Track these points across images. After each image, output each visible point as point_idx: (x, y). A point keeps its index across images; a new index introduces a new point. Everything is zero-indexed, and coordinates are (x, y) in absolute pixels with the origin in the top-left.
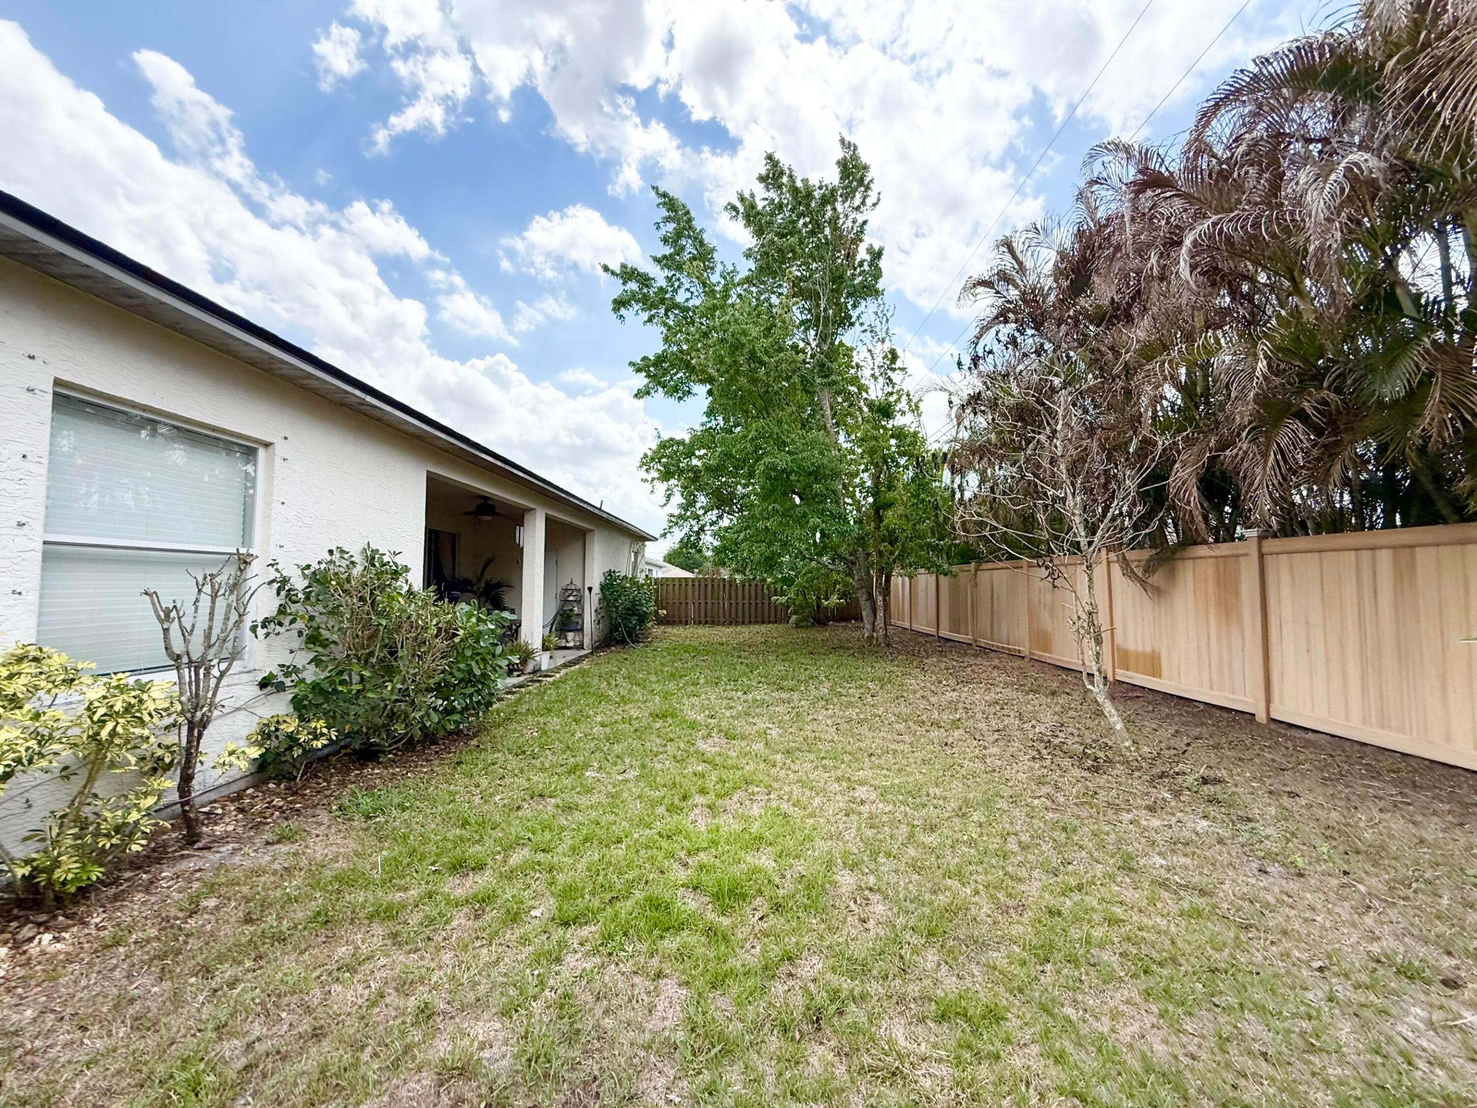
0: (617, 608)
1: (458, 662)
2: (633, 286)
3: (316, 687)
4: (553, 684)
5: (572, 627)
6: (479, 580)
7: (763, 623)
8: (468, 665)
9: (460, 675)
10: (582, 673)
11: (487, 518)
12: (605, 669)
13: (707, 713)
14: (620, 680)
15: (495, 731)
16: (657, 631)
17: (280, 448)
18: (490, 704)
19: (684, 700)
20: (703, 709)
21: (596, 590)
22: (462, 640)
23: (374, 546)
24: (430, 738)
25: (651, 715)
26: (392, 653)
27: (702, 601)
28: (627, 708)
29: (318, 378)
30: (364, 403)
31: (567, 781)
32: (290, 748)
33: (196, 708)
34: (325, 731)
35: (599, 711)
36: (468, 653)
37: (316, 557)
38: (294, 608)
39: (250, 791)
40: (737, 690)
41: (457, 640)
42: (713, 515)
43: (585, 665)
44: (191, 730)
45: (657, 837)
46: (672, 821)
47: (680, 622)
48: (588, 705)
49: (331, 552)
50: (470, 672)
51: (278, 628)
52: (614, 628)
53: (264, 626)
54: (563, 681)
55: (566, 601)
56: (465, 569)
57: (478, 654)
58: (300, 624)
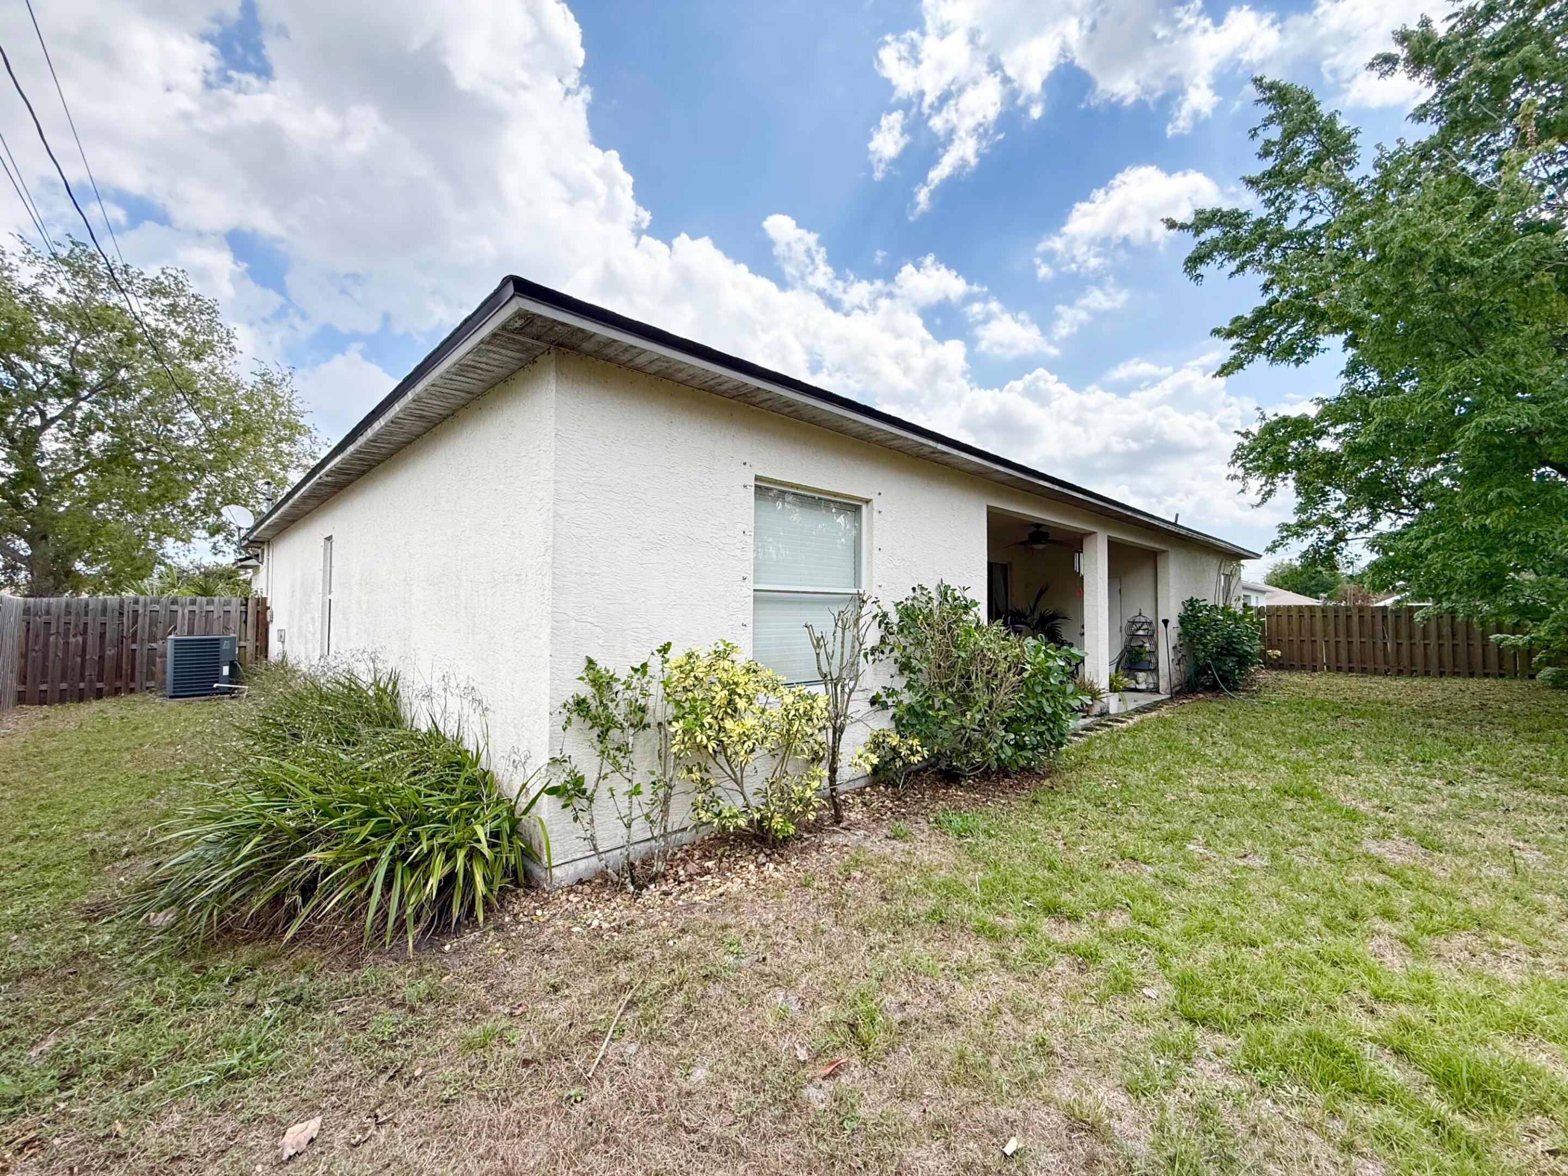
0: (1206, 645)
1: (1028, 697)
2: (1213, 233)
3: (910, 709)
4: (1127, 731)
5: (1143, 665)
6: (1032, 612)
7: (1472, 675)
8: (1039, 702)
9: (1030, 712)
10: (1164, 722)
11: (1041, 546)
12: (1195, 720)
13: (1376, 802)
14: (1218, 737)
15: (1067, 775)
16: (1265, 676)
17: (877, 504)
18: (1060, 744)
19: (1330, 777)
20: (1367, 795)
21: (1174, 622)
22: (1031, 676)
23: (946, 583)
24: (1004, 771)
25: (1275, 789)
26: (968, 684)
27: (1342, 639)
28: (1235, 774)
29: (901, 437)
30: (935, 451)
31: (1162, 849)
32: (893, 759)
33: (837, 716)
34: (919, 749)
35: (1194, 772)
36: (1039, 689)
37: (904, 594)
38: (891, 639)
39: (868, 789)
40: (1432, 777)
41: (1026, 675)
42: (1361, 516)
43: (1164, 712)
44: (834, 733)
45: (1314, 957)
46: (1339, 944)
47: (1303, 667)
48: (1178, 763)
49: (914, 589)
50: (1041, 709)
51: (882, 656)
52: (1201, 670)
53: (873, 654)
54: (1139, 728)
55: (1133, 636)
56: (1019, 601)
57: (1047, 691)
58: (896, 653)
